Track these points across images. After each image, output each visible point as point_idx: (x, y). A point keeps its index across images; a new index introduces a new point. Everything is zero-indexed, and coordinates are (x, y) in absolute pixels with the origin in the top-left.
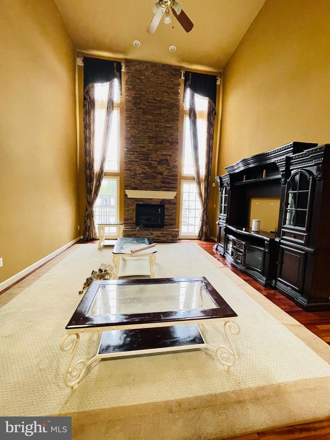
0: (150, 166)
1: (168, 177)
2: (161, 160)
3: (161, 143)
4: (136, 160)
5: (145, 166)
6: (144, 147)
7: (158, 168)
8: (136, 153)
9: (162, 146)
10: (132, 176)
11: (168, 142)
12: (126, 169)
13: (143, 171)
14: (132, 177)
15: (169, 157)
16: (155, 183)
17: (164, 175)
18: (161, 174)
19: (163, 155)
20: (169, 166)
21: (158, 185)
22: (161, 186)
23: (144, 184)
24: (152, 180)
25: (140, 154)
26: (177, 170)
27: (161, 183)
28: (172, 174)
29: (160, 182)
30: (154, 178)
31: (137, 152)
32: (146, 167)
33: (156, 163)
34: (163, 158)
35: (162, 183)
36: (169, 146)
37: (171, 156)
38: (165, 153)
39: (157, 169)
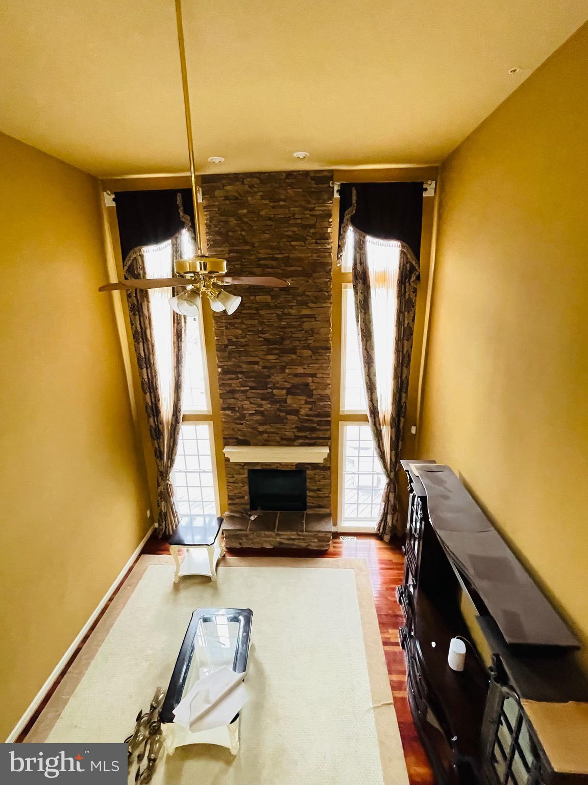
0: (270, 398)
1: (311, 418)
2: (294, 386)
3: (293, 351)
4: (242, 389)
5: (262, 399)
6: (257, 363)
7: (289, 401)
8: (240, 376)
9: (294, 356)
10: (237, 419)
11: (308, 347)
12: (224, 406)
13: (257, 409)
14: (238, 422)
15: (310, 379)
16: (284, 430)
17: (302, 415)
18: (296, 412)
19: (296, 375)
20: (311, 396)
21: (289, 434)
22: (295, 436)
23: (261, 433)
24: (278, 426)
25: (251, 377)
26: (329, 403)
27: (295, 430)
28: (318, 412)
29: (294, 428)
30: (282, 421)
31: (242, 373)
32: (264, 402)
33: (284, 391)
34: (297, 380)
35: (298, 431)
36: (311, 356)
37: (313, 375)
38: (300, 370)
39: (286, 403)
